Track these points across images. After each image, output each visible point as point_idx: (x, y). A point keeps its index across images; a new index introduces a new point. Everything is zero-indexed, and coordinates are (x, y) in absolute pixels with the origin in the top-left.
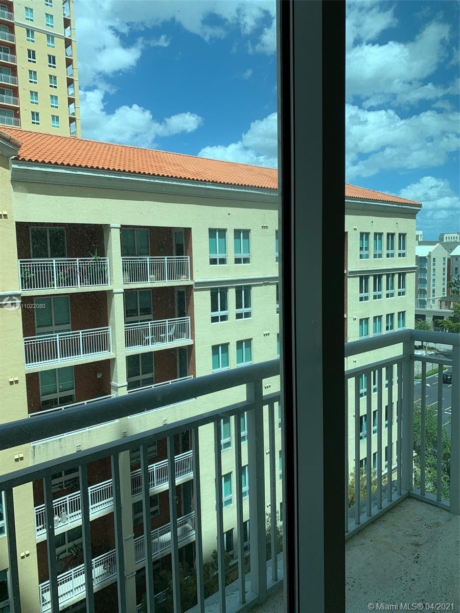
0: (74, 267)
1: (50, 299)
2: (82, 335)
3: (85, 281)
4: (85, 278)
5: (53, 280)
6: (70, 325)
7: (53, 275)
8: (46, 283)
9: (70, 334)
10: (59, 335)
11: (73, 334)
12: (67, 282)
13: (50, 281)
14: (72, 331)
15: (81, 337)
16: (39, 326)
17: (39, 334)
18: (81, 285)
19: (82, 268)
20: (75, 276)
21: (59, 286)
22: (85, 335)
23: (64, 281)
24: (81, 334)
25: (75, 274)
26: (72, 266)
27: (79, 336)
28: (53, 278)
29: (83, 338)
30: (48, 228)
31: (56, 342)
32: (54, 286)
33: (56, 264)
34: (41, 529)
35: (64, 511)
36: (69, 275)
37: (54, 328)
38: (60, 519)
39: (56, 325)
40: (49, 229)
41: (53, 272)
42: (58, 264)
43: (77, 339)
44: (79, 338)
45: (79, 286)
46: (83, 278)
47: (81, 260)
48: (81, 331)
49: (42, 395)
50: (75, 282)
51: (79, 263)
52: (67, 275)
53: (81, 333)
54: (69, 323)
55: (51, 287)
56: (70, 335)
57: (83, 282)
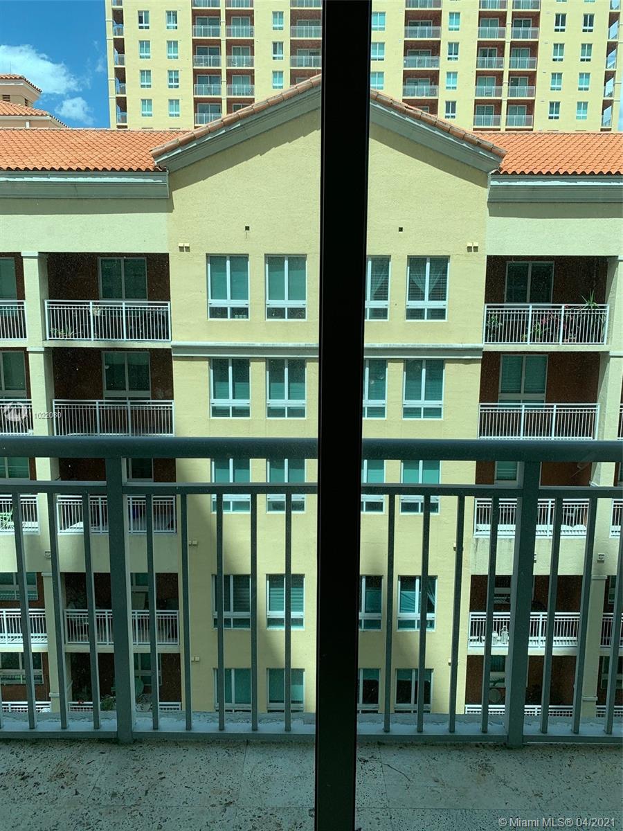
0: (557, 317)
1: (522, 357)
2: (557, 410)
3: (571, 337)
4: (571, 332)
5: (526, 333)
6: (544, 395)
7: (527, 326)
8: (517, 336)
9: (542, 406)
10: (526, 406)
11: (546, 406)
12: (545, 336)
13: (523, 333)
14: (546, 402)
15: (555, 412)
16: (502, 392)
17: (501, 401)
18: (563, 341)
19: (569, 317)
20: (556, 329)
21: (534, 341)
22: (561, 410)
23: (541, 335)
24: (555, 408)
25: (556, 326)
26: (554, 315)
27: (552, 410)
28: (527, 330)
29: (557, 414)
30: (530, 263)
31: (521, 414)
32: (526, 341)
33: (532, 311)
34: (475, 640)
35: (505, 630)
36: (549, 327)
37: (522, 396)
38: (499, 638)
39: (525, 392)
40: (533, 264)
41: (527, 322)
42: (536, 311)
43: (549, 414)
44: (552, 414)
45: (561, 342)
46: (567, 332)
47: (570, 307)
48: (555, 405)
49: (497, 479)
50: (556, 336)
51: (565, 311)
52: (545, 327)
53: (555, 406)
54: (543, 392)
55: (522, 341)
56: (540, 407)
57: (567, 338)
